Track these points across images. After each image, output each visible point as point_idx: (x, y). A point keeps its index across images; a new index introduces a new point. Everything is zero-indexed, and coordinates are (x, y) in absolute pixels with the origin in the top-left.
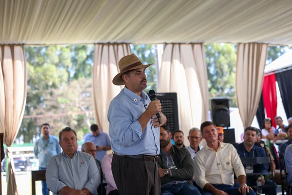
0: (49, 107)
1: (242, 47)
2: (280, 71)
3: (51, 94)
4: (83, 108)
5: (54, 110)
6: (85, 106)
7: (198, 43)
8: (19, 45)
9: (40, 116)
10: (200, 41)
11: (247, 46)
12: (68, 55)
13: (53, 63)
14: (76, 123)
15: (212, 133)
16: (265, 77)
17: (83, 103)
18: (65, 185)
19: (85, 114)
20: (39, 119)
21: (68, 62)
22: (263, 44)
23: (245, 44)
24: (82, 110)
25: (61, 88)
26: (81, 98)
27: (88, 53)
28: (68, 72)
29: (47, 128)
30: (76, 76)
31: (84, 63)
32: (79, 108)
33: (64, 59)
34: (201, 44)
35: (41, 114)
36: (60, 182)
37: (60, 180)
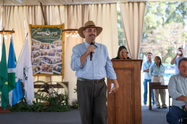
0: (150, 41)
3: (152, 33)
4: (172, 42)
5: (153, 43)
6: (174, 41)
9: (144, 47)
12: (164, 7)
13: (153, 13)
14: (167, 52)
17: (172, 39)
18: (181, 95)
19: (174, 47)
20: (144, 48)
21: (164, 12)
24: (171, 44)
25: (158, 29)
26: (171, 36)
28: (163, 19)
29: (150, 56)
30: (168, 21)
32: (170, 42)
33: (161, 10)
35: (145, 45)
36: (178, 93)
37: (178, 91)
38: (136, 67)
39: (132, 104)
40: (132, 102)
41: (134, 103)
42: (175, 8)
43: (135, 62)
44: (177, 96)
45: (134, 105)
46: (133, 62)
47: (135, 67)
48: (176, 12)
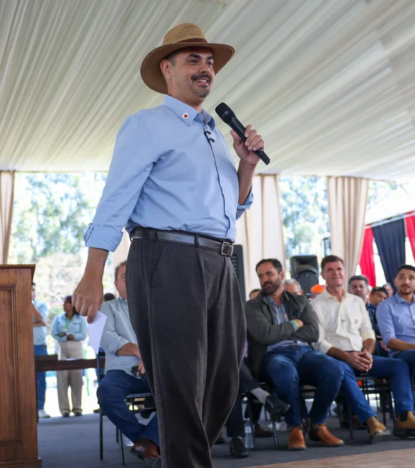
1: (332, 181)
2: (381, 224)
7: (270, 175)
8: (8, 171)
10: (272, 172)
11: (340, 181)
15: (337, 272)
16: (367, 230)
18: (127, 342)
21: (33, 234)
22: (361, 178)
23: (337, 178)
27: (64, 219)
31: (56, 235)
34: (275, 175)
36: (120, 337)
37: (119, 335)
38: (20, 283)
39: (12, 375)
40: (11, 369)
41: (18, 371)
42: (58, 224)
43: (18, 270)
44: (119, 344)
45: (18, 376)
46: (14, 270)
47: (18, 282)
48: (63, 233)
